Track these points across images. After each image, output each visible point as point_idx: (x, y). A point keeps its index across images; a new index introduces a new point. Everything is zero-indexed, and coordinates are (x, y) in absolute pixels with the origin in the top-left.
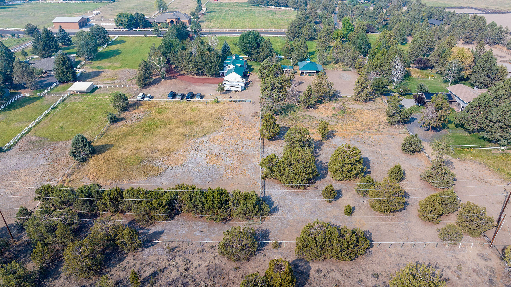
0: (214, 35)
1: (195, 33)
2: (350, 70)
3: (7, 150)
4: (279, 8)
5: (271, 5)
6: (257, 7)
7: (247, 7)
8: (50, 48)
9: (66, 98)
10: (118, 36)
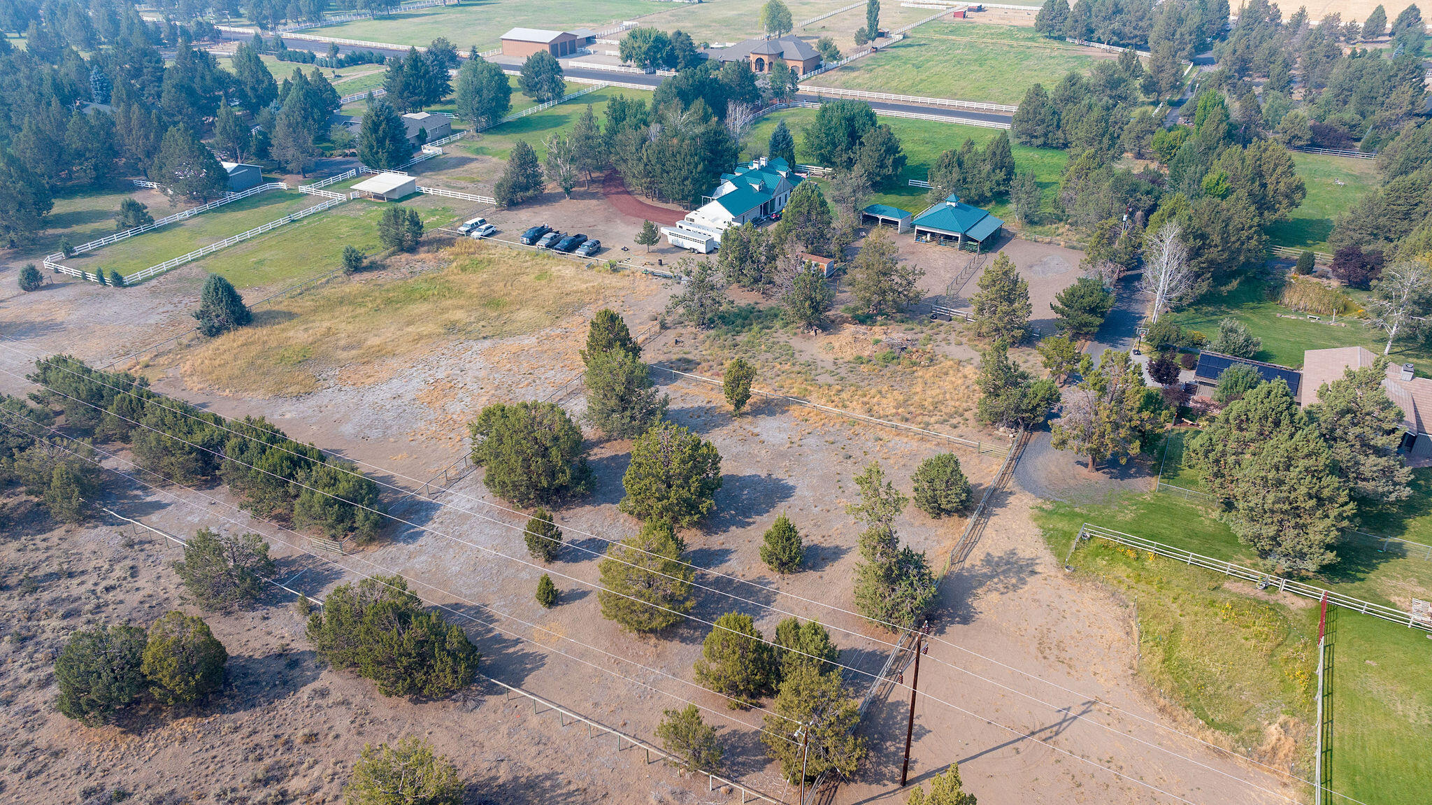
1: (779, 93)
3: (132, 285)
4: (1120, 49)
5: (1099, 41)
6: (1056, 44)
7: (1032, 39)
8: (413, 93)
9: (342, 204)
10: (607, 83)
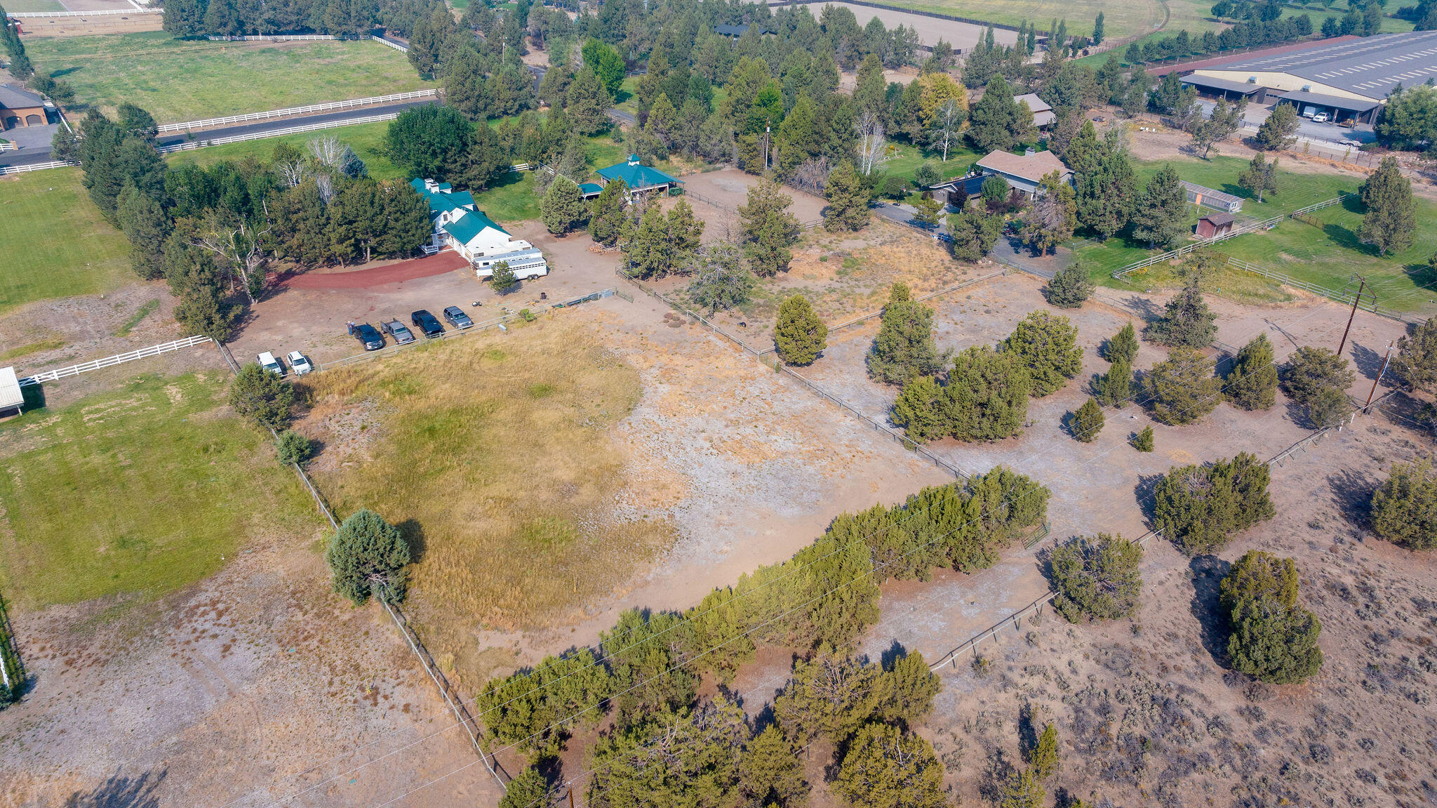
0: (204, 143)
2: (720, 169)
4: (284, 37)
6: (202, 44)
